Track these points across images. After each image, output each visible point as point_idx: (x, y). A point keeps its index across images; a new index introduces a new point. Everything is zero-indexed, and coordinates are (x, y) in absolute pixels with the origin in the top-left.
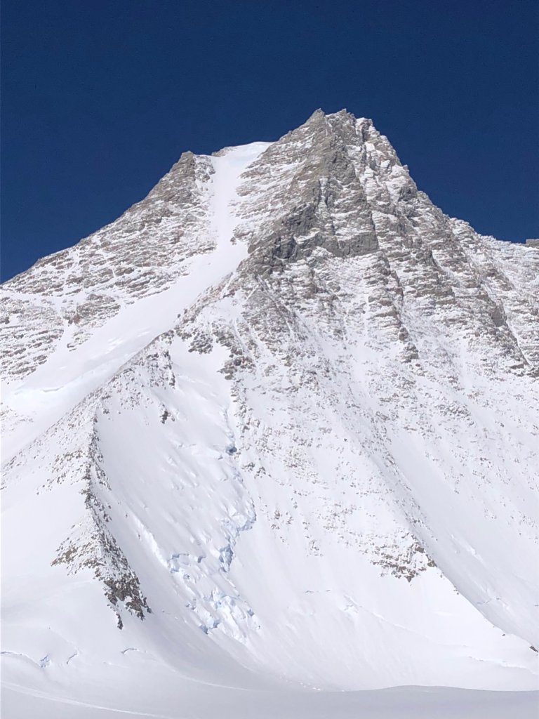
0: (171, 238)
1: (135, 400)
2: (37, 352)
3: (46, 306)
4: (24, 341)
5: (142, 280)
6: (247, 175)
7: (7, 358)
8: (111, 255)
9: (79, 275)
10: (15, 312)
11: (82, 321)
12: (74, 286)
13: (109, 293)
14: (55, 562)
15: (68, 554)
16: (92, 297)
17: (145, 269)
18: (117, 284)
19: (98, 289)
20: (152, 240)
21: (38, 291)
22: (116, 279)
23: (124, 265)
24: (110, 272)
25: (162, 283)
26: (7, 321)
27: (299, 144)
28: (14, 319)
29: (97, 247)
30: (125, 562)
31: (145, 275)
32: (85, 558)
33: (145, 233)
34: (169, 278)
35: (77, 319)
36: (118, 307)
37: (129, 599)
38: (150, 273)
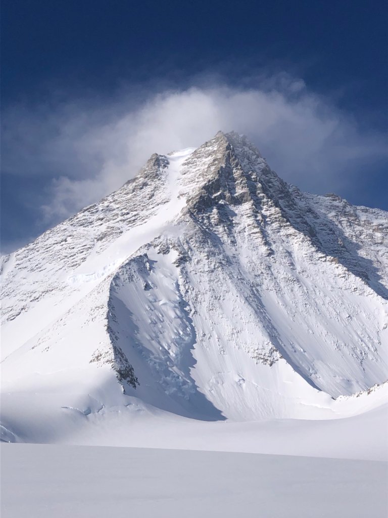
0: (148, 196)
1: (131, 278)
2: (82, 256)
3: (85, 232)
4: (75, 250)
5: (133, 218)
6: (185, 164)
7: (66, 259)
8: (117, 206)
9: (101, 217)
10: (70, 236)
11: (104, 240)
12: (100, 222)
13: (117, 225)
14: (91, 361)
15: (97, 357)
16: (108, 227)
17: (135, 213)
18: (120, 221)
19: (111, 224)
20: (138, 198)
21: (81, 225)
22: (120, 218)
23: (124, 211)
24: (117, 215)
25: (143, 220)
26: (66, 241)
27: (210, 148)
28: (69, 239)
29: (111, 202)
30: (126, 361)
31: (135, 215)
32: (106, 359)
33: (135, 195)
34: (147, 217)
35: (101, 239)
36: (122, 232)
37: (128, 379)
38: (137, 214)
